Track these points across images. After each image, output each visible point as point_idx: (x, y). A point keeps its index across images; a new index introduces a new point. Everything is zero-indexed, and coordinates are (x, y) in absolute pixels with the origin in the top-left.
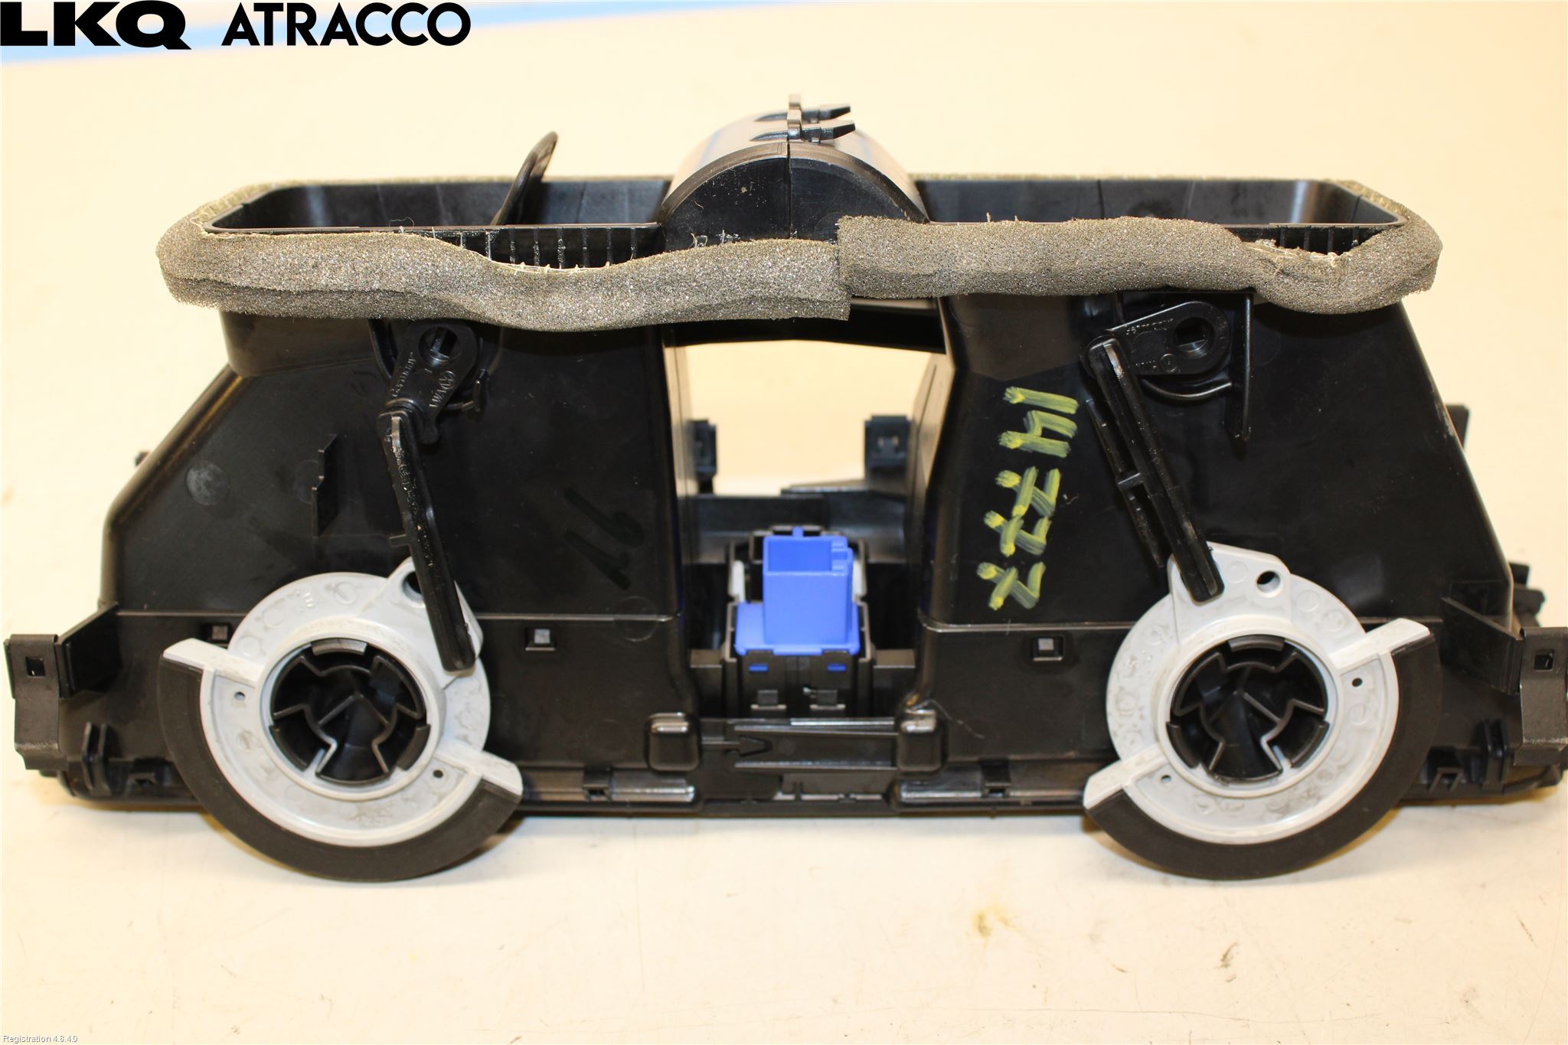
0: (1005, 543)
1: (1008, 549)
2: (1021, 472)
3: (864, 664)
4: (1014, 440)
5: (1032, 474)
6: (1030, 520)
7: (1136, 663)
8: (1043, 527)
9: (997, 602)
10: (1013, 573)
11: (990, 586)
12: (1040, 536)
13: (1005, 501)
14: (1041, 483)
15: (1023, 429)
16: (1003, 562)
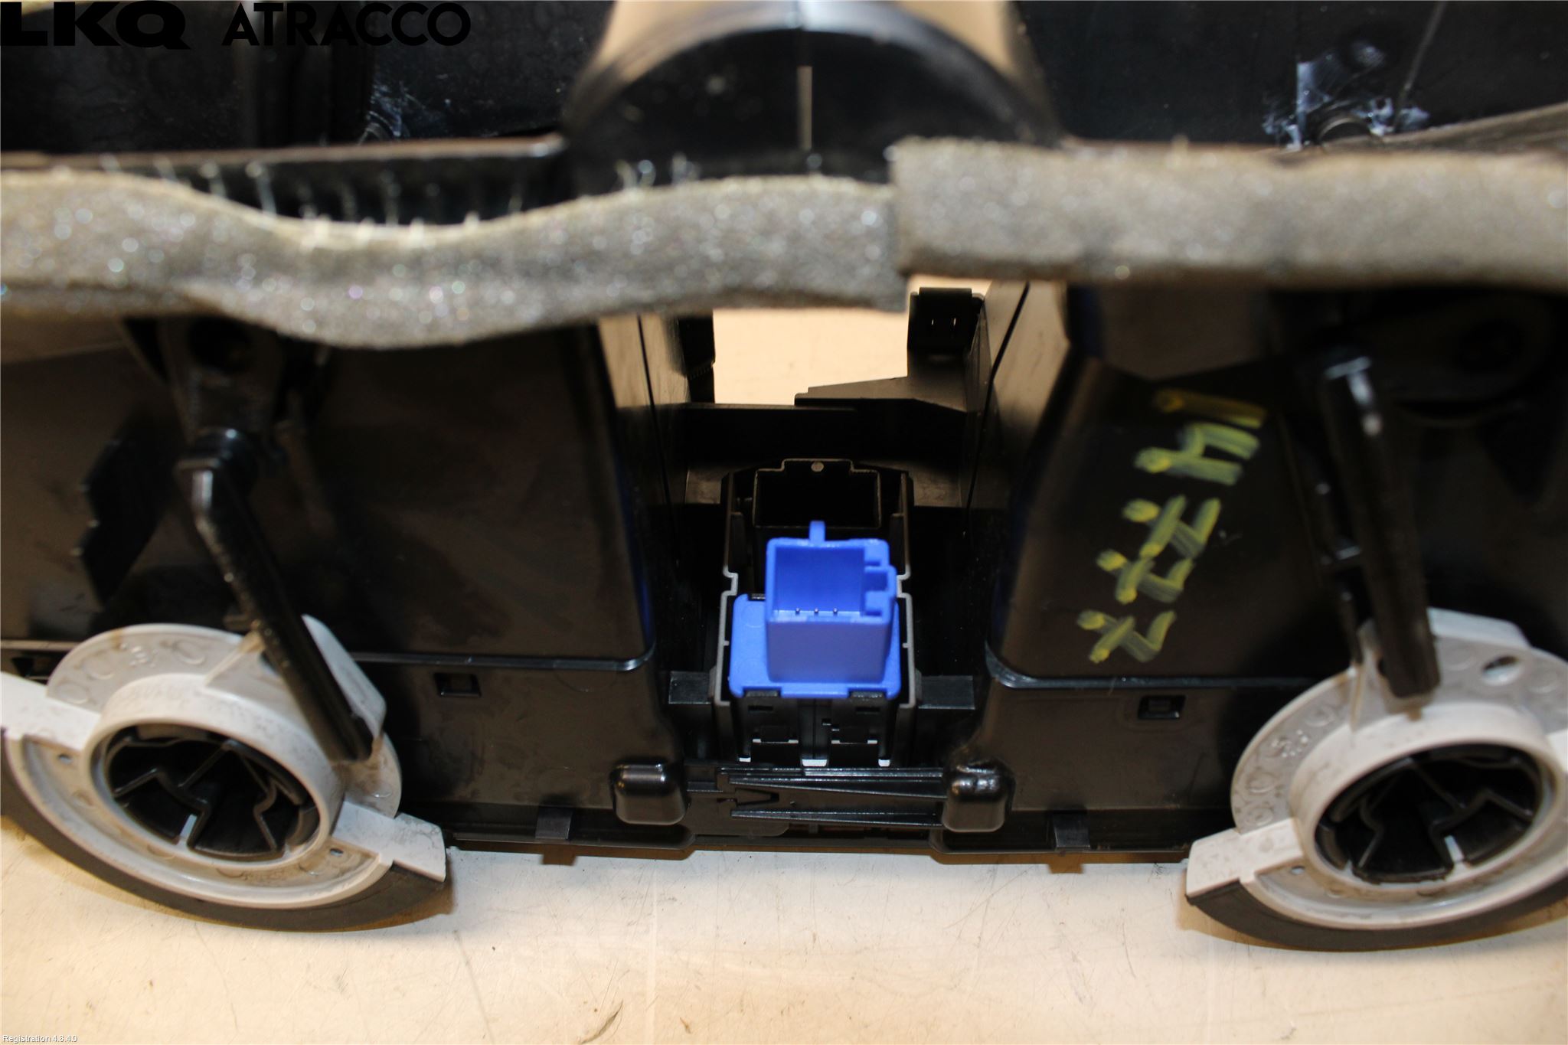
0: (1124, 588)
1: (1127, 594)
2: (1161, 501)
3: (905, 710)
4: (1158, 461)
5: (1177, 505)
6: (1164, 563)
7: (1286, 745)
8: (1181, 571)
9: (1101, 653)
10: (1128, 624)
11: (1095, 636)
12: (1177, 579)
13: (1132, 538)
14: (1189, 517)
15: (1173, 444)
16: (1118, 611)
